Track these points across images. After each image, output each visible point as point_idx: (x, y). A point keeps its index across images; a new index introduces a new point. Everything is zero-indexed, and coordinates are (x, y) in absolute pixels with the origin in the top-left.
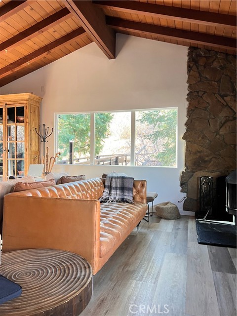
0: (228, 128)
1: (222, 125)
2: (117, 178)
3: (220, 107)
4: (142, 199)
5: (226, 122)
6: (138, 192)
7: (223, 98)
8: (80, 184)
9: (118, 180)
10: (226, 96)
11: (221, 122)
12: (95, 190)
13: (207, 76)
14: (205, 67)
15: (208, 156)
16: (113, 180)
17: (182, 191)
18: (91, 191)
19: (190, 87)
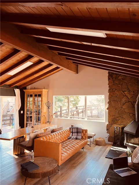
0: (126, 105)
1: (124, 104)
2: (75, 128)
3: (122, 96)
4: (86, 137)
5: (125, 103)
6: (84, 135)
7: (124, 92)
8: (59, 132)
9: (75, 129)
10: (125, 91)
11: (123, 103)
12: (66, 134)
13: (117, 82)
14: (115, 79)
15: (118, 118)
16: (73, 129)
17: (107, 133)
18: (64, 134)
19: (109, 87)
